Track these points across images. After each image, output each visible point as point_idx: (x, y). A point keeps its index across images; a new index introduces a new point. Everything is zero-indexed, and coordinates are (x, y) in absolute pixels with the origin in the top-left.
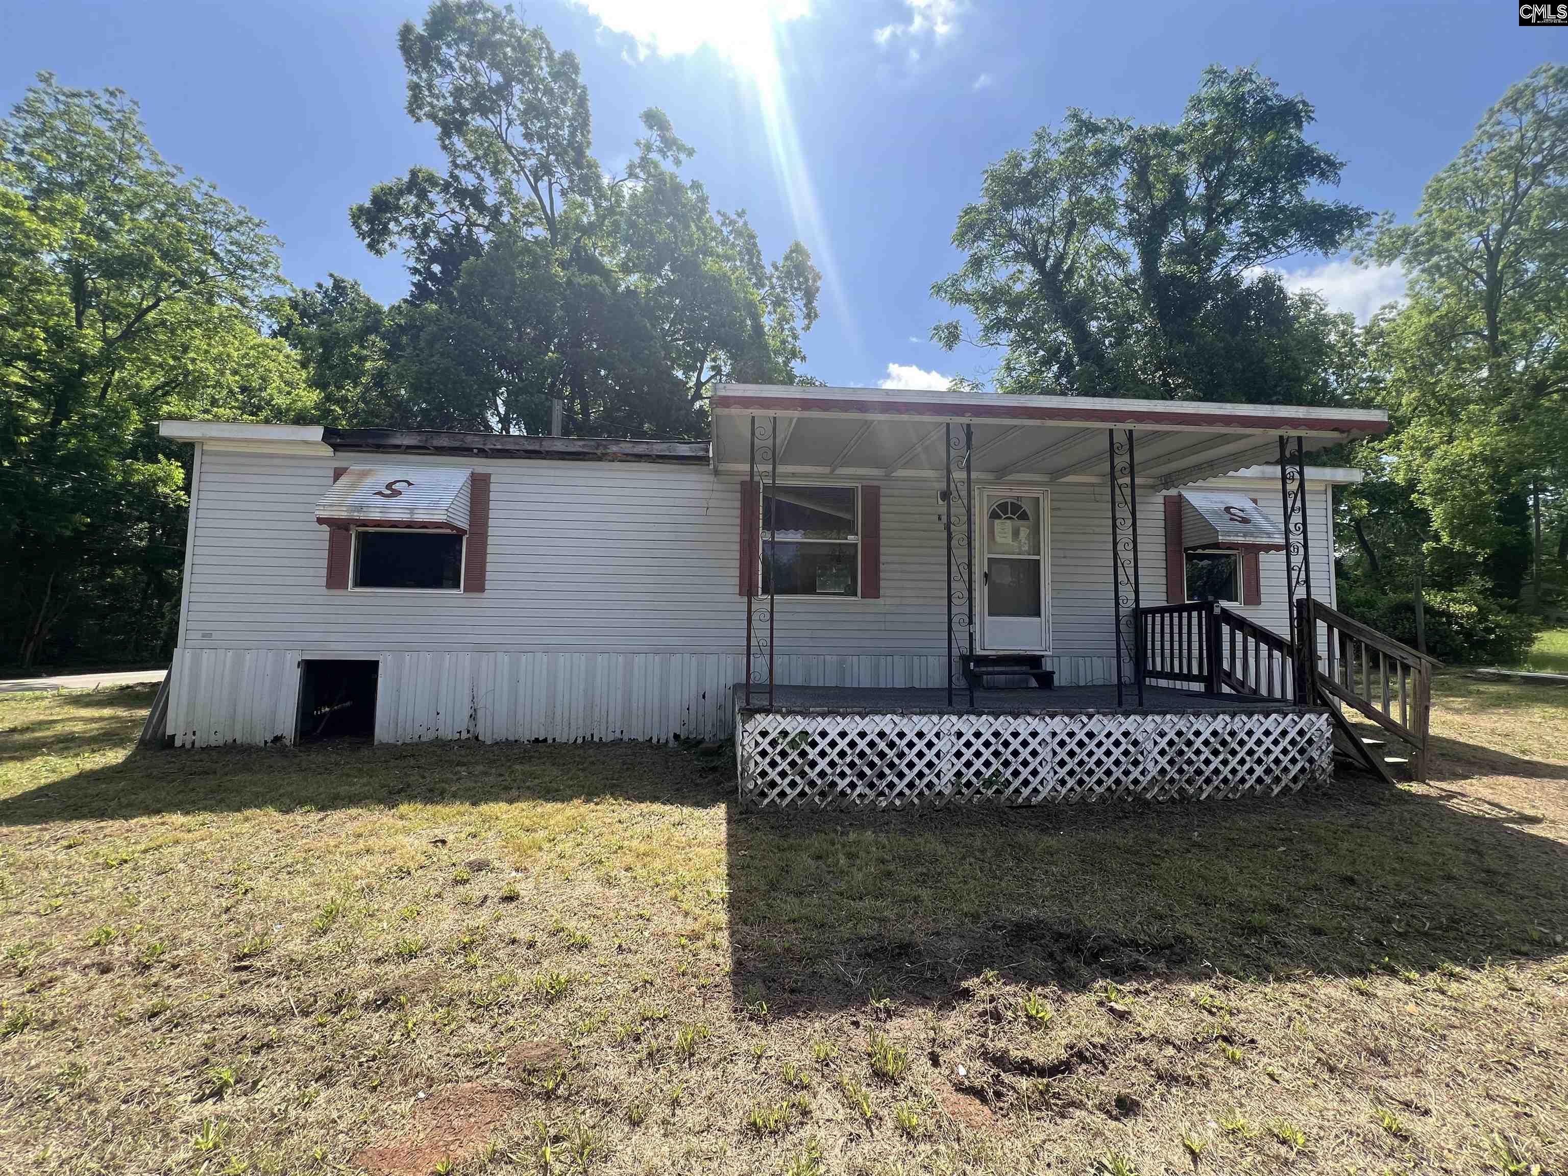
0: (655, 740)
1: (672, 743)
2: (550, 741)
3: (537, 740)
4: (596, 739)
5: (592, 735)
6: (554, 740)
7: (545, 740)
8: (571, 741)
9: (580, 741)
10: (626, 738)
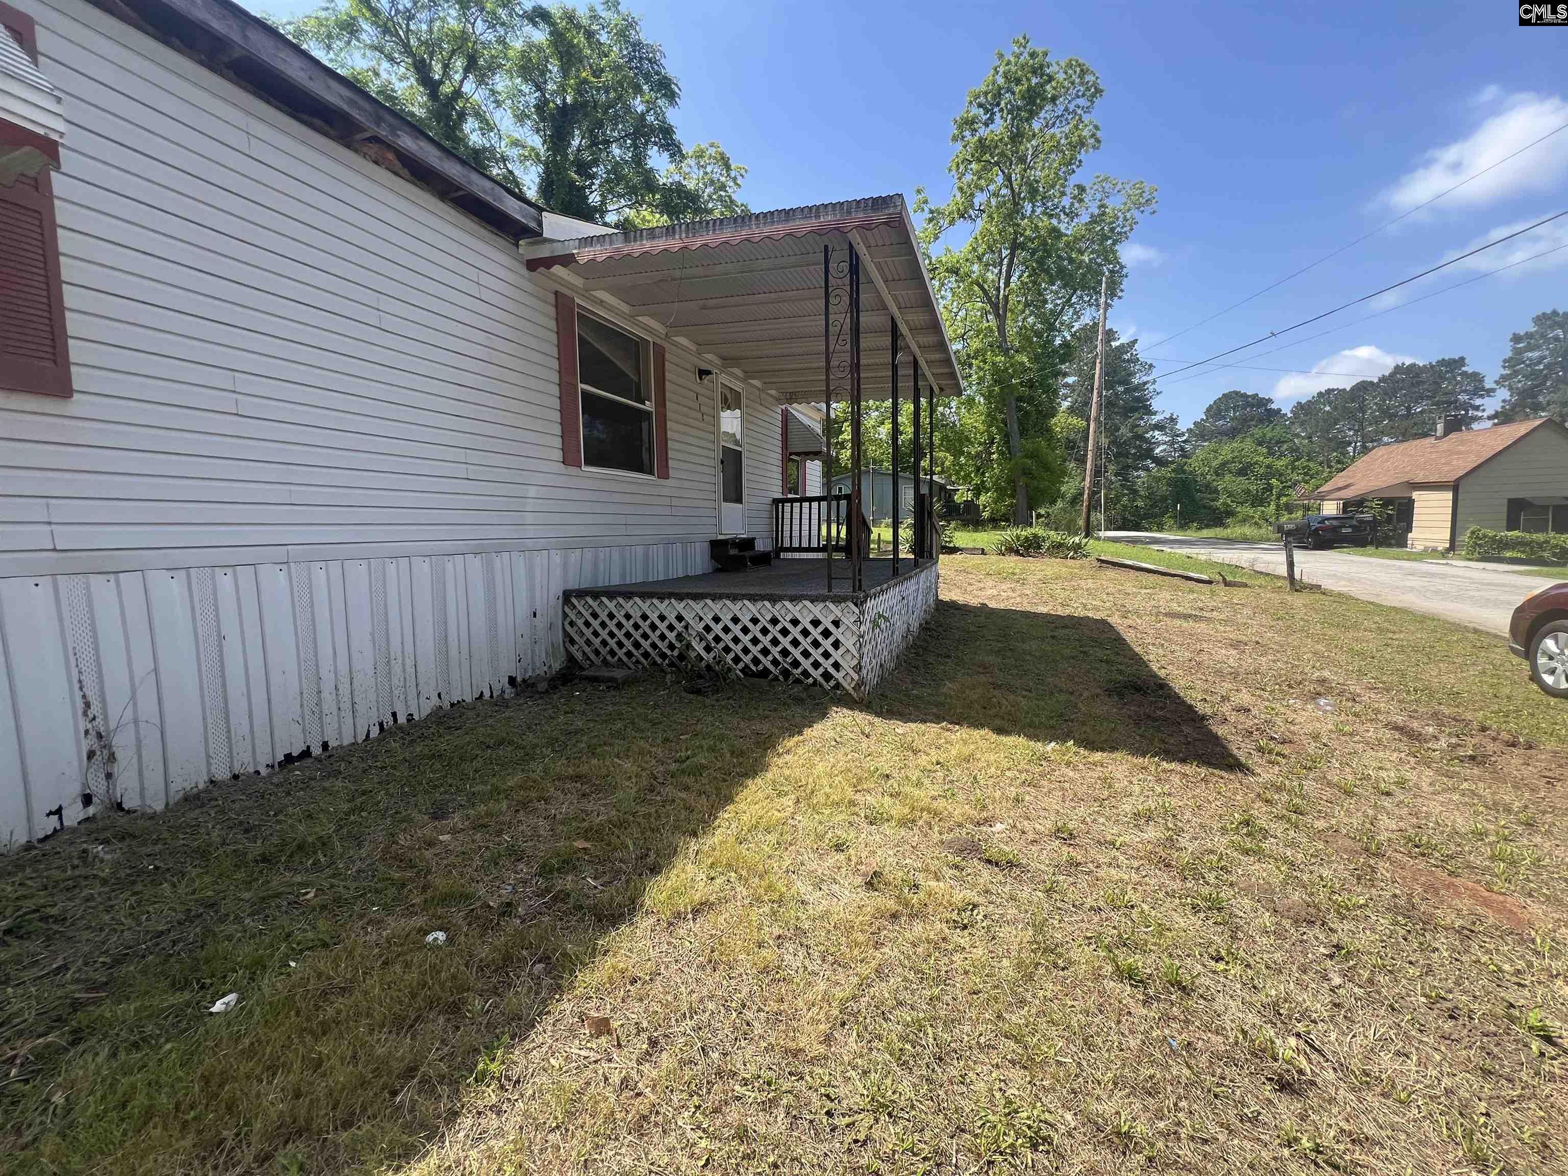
0: (487, 694)
1: (509, 692)
2: (317, 751)
3: (289, 758)
4: (402, 720)
5: (394, 715)
6: (325, 746)
7: (306, 753)
8: (361, 738)
9: (375, 732)
10: (446, 705)
